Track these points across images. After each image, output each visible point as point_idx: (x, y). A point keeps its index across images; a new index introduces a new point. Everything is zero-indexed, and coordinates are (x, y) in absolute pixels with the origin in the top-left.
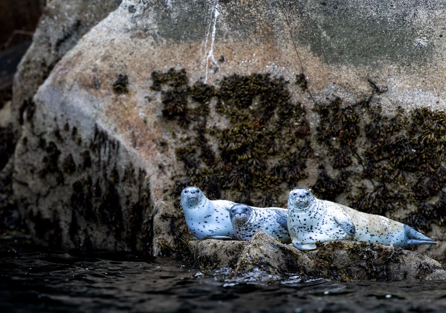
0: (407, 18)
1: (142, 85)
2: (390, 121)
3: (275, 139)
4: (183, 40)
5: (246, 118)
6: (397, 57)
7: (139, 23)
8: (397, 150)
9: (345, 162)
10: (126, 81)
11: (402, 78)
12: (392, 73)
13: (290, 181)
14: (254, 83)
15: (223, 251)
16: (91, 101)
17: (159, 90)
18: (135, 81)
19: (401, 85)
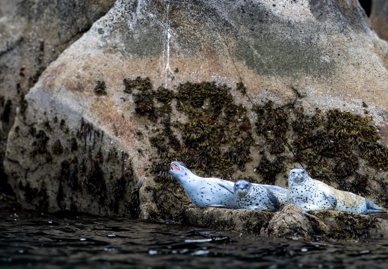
0: (313, 41)
1: (117, 89)
2: (311, 119)
3: (225, 132)
4: (145, 55)
5: (201, 115)
6: (310, 71)
7: (108, 41)
8: (318, 141)
9: (280, 149)
10: (104, 86)
11: (316, 87)
12: (308, 82)
13: (240, 163)
14: (205, 89)
15: (238, 217)
16: (78, 100)
17: (130, 93)
18: (111, 86)
19: (316, 91)
